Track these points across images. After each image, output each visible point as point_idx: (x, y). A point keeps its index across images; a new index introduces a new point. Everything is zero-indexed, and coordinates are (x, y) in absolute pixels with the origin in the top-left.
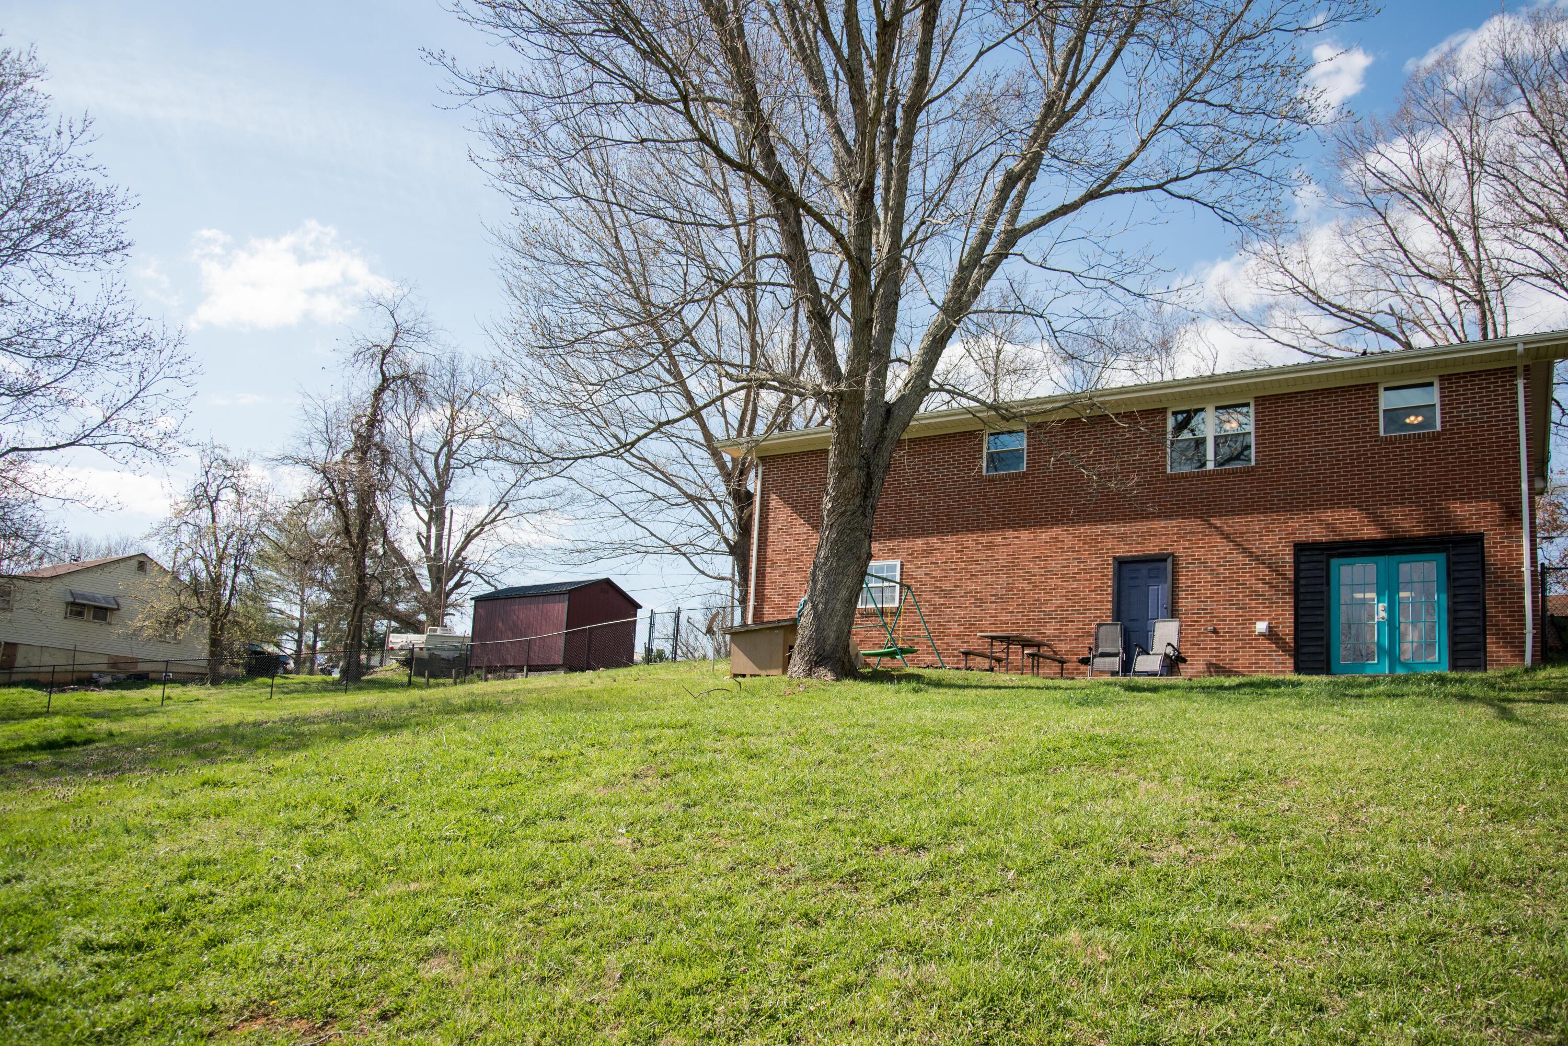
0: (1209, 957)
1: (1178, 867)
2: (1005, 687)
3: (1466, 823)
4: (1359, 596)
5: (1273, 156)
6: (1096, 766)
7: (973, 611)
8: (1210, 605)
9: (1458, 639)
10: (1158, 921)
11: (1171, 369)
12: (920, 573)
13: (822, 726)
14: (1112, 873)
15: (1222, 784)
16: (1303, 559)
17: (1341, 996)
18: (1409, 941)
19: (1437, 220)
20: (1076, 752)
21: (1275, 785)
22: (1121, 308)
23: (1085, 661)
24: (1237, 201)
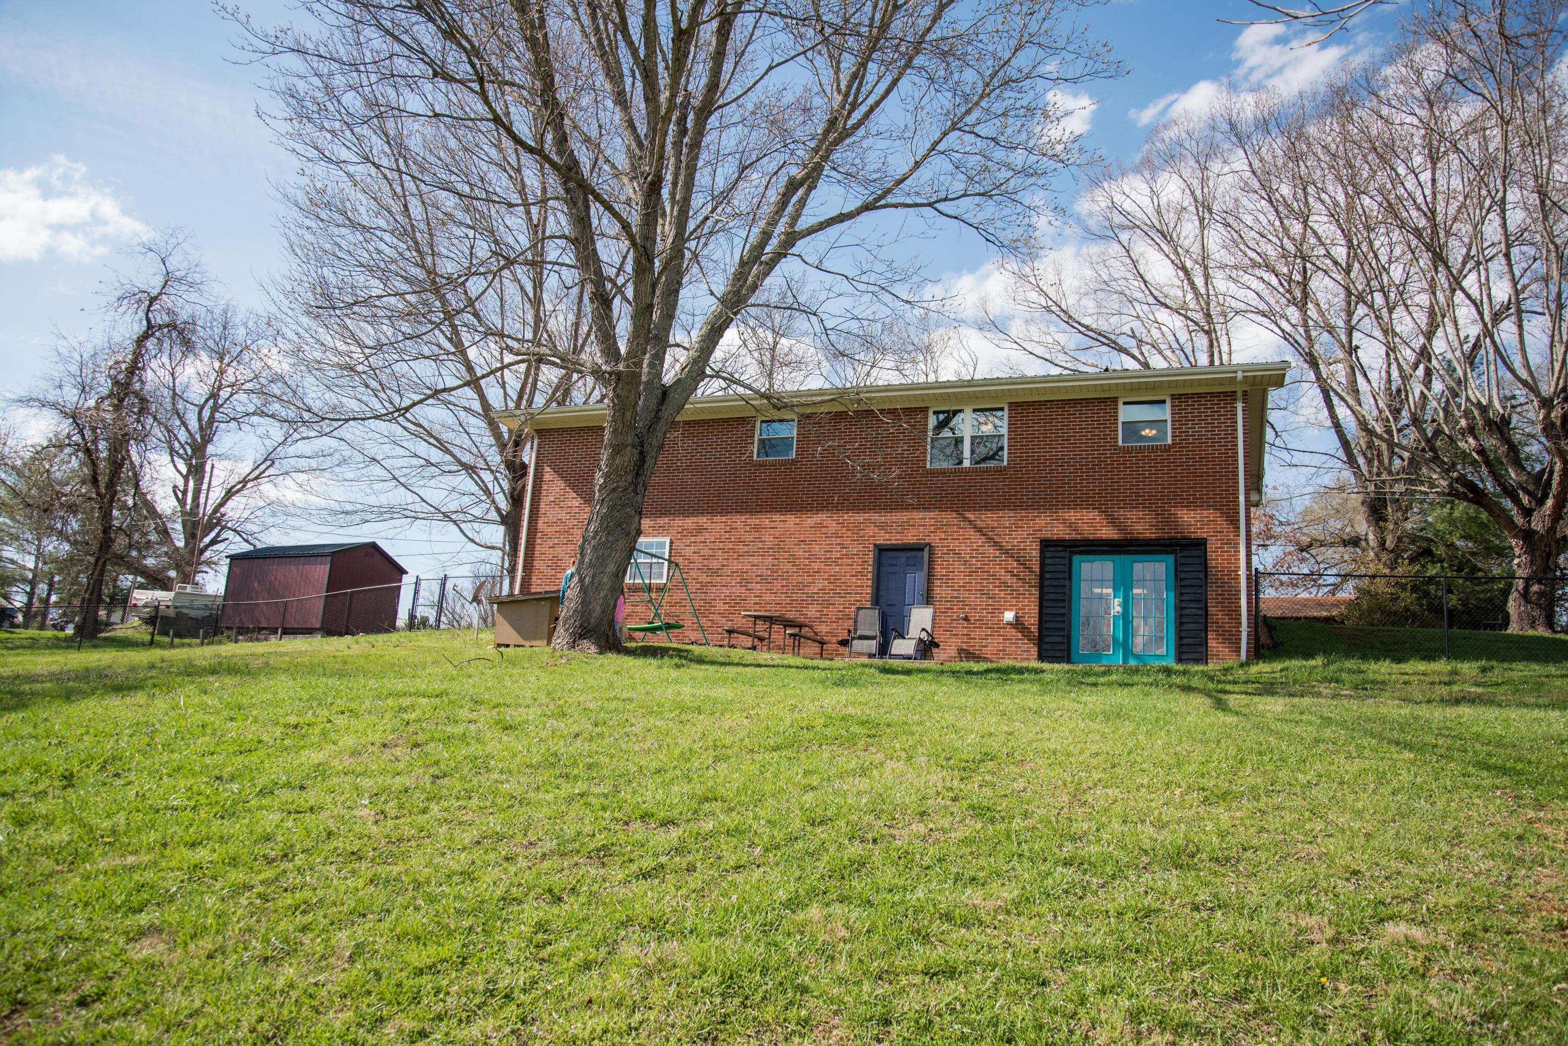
0: (942, 933)
1: (918, 843)
2: (766, 666)
3: (1181, 806)
4: (1097, 591)
5: (1033, 188)
6: (847, 745)
7: (738, 590)
8: (963, 594)
9: (1183, 634)
10: (897, 897)
11: (935, 372)
12: (688, 551)
13: (581, 699)
14: (855, 850)
15: (964, 764)
16: (1048, 555)
17: (1063, 970)
18: (1126, 917)
19: (1173, 257)
20: (829, 731)
21: (1012, 767)
22: (889, 312)
23: (844, 643)
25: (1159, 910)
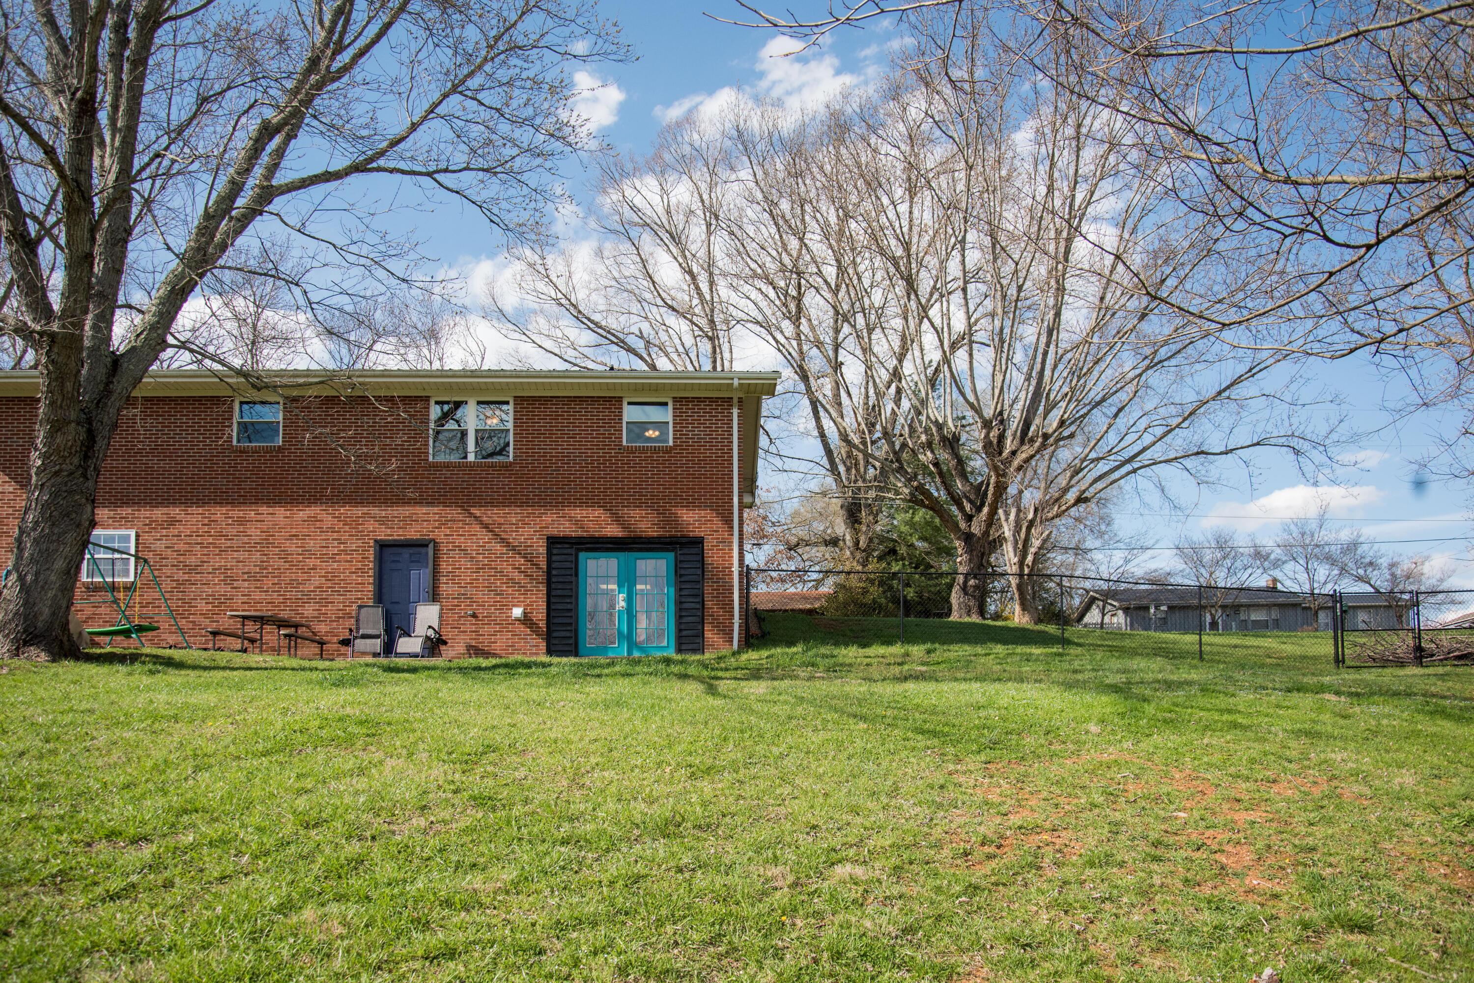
0: (443, 919)
1: (418, 837)
2: (257, 669)
3: (670, 782)
4: (604, 587)
6: (344, 745)
7: (222, 589)
8: (470, 591)
9: (683, 627)
10: (396, 891)
11: (441, 359)
12: (160, 546)
14: (354, 848)
15: (466, 757)
16: (555, 551)
17: (558, 938)
18: (617, 885)
19: (680, 260)
20: (324, 733)
21: (514, 757)
23: (346, 643)
24: (504, 205)
25: (647, 875)
